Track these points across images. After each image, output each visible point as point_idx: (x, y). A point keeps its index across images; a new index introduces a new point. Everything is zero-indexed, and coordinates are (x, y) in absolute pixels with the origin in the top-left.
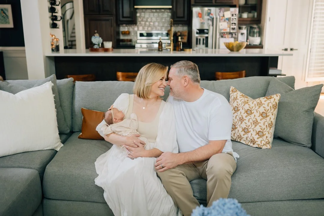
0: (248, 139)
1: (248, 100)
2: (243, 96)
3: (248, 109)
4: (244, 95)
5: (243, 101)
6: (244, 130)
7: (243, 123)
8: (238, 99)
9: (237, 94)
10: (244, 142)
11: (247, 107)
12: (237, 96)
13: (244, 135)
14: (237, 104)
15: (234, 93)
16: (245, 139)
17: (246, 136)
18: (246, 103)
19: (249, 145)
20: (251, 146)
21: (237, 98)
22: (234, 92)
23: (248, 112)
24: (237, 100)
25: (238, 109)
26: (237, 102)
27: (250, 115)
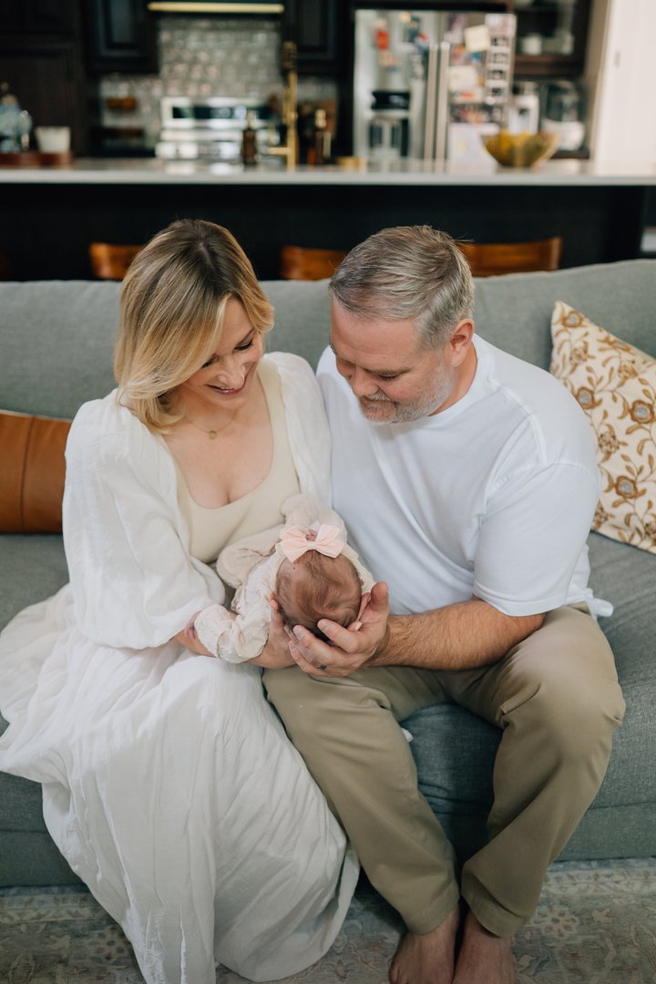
0: (635, 522)
1: (633, 362)
2: (610, 343)
3: (640, 402)
4: (612, 338)
5: (615, 363)
6: (616, 486)
7: (616, 456)
8: (593, 357)
9: (586, 334)
10: (613, 534)
11: (633, 391)
12: (586, 343)
13: (615, 505)
14: (590, 380)
15: (570, 330)
16: (620, 521)
17: (625, 509)
18: (629, 373)
19: (635, 547)
20: (646, 551)
21: (585, 352)
22: (574, 326)
23: (638, 414)
24: (590, 363)
25: (593, 398)
26: (589, 369)
27: (646, 423)
